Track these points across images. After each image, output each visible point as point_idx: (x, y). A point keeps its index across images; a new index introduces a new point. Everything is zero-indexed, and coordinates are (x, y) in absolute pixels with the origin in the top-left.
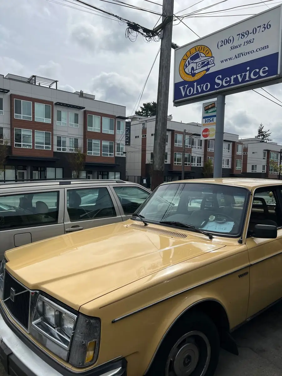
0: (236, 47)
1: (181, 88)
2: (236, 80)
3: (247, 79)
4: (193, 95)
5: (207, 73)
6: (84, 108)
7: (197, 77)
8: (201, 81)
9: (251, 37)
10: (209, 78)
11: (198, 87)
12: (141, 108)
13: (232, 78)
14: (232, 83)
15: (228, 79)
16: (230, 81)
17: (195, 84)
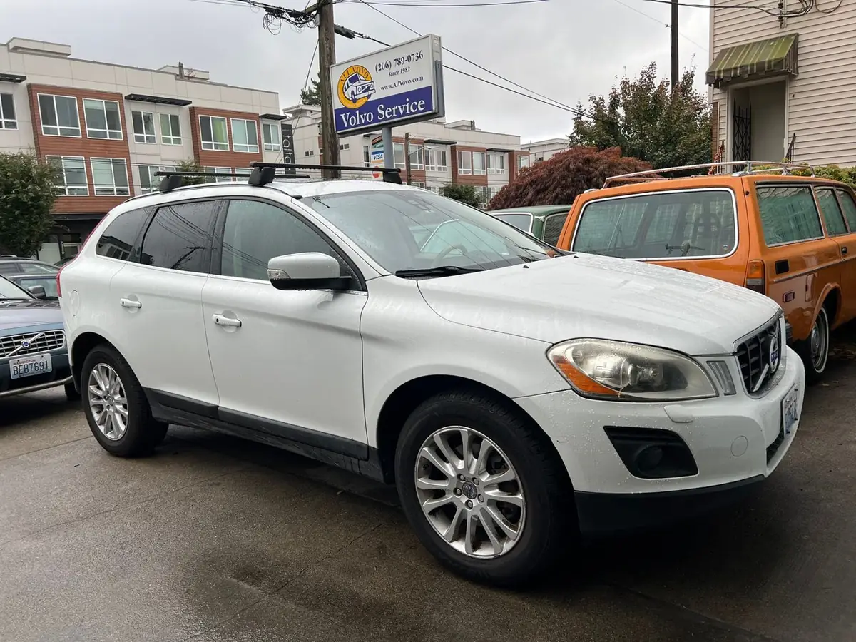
0: (394, 74)
1: (343, 116)
2: (397, 111)
3: (408, 112)
4: (356, 126)
5: (369, 100)
6: (190, 102)
7: (359, 104)
8: (363, 109)
9: (406, 64)
10: (370, 107)
11: (361, 116)
12: (315, 83)
13: (394, 109)
14: (394, 115)
15: (391, 111)
16: (392, 113)
17: (358, 112)
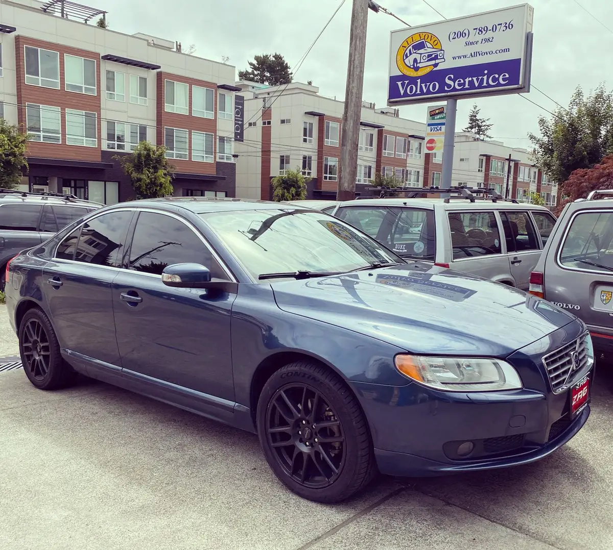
0: (472, 43)
1: (399, 83)
2: (471, 83)
3: (485, 84)
4: (415, 95)
5: (435, 69)
6: (159, 67)
7: (421, 73)
8: (427, 78)
9: (490, 34)
10: (437, 76)
11: (423, 85)
12: (251, 64)
13: (467, 80)
14: (467, 86)
15: (462, 81)
16: (464, 84)
17: (419, 81)
